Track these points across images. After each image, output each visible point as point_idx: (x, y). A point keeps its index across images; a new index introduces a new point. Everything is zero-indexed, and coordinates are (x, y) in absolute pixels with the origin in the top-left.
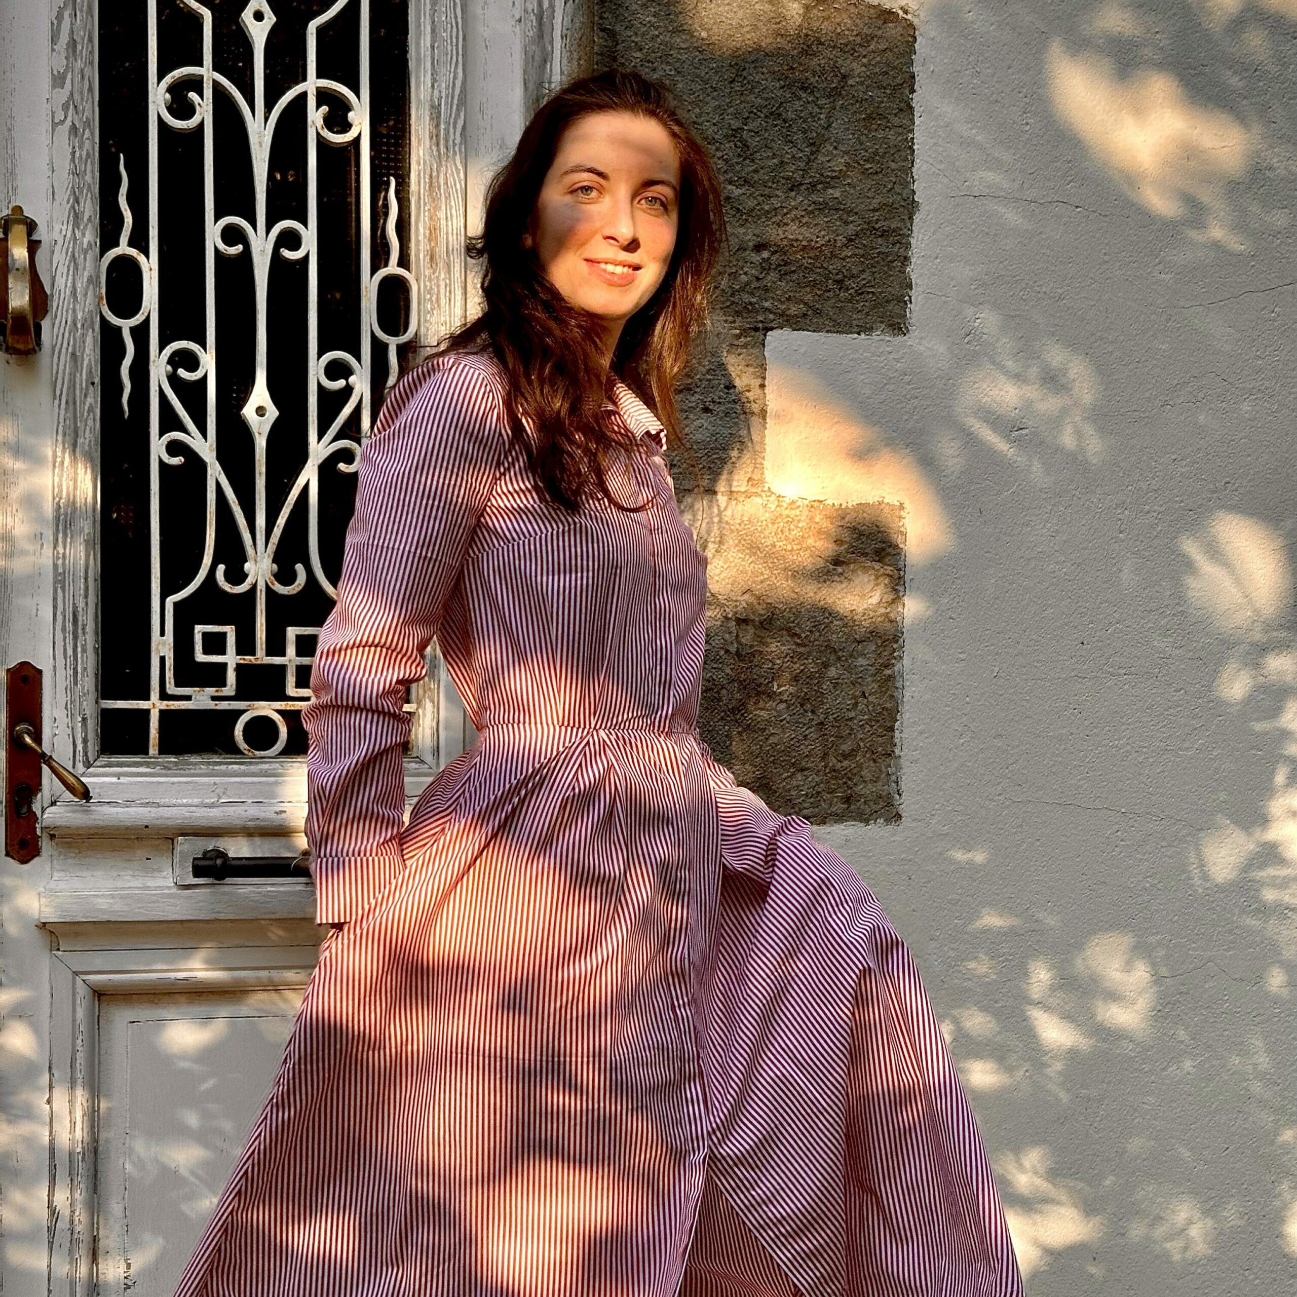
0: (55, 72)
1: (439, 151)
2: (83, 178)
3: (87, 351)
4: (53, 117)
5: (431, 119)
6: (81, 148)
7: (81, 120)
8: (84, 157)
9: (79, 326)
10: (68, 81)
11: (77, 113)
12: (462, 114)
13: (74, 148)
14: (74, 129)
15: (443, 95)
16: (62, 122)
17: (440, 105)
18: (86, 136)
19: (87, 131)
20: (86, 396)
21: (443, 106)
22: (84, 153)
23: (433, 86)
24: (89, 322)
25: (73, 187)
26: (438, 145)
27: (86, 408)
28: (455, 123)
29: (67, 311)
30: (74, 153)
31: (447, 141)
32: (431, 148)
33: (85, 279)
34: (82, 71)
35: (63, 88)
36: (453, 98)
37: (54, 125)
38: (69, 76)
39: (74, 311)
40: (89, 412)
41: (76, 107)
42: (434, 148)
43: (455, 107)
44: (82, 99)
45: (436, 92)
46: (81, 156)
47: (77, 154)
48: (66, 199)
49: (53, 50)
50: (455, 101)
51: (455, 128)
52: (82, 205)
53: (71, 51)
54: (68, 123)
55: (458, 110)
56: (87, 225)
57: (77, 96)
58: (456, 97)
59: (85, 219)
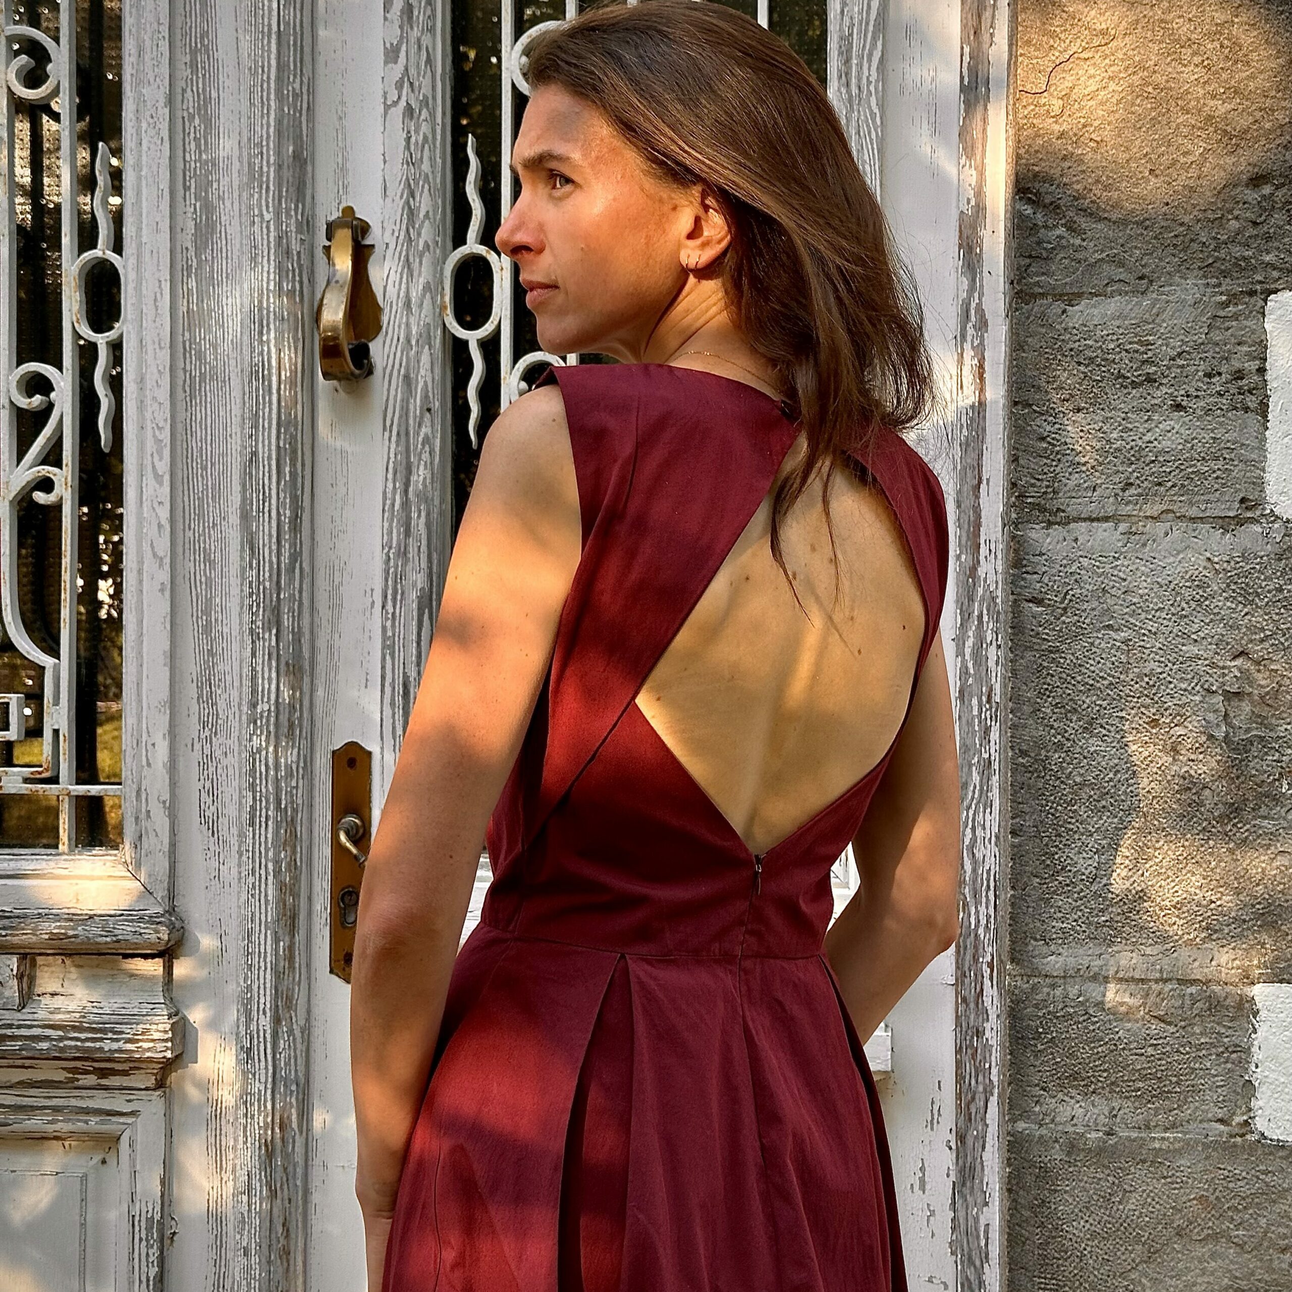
0: (388, 45)
1: (849, 92)
2: (420, 168)
3: (422, 372)
4: (386, 98)
5: (840, 53)
6: (417, 131)
7: (417, 99)
8: (420, 142)
9: (413, 343)
10: (403, 54)
11: (413, 91)
12: (879, 44)
13: (409, 132)
14: (409, 110)
15: (856, 21)
16: (395, 103)
17: (851, 35)
18: (422, 117)
19: (424, 111)
20: (420, 426)
21: (855, 36)
22: (421, 137)
23: (842, 12)
24: (424, 335)
25: (407, 179)
26: (848, 85)
27: (420, 439)
28: (870, 55)
29: (399, 327)
30: (408, 139)
31: (859, 79)
32: (839, 89)
33: (421, 287)
34: (419, 40)
35: (396, 63)
36: (867, 24)
37: (387, 108)
38: (404, 48)
39: (408, 325)
40: (423, 445)
41: (411, 84)
42: (844, 90)
43: (870, 35)
44: (419, 74)
45: (846, 19)
46: (417, 142)
47: (413, 140)
48: (399, 194)
49: (385, 19)
50: (871, 28)
51: (870, 61)
52: (418, 199)
53: (405, 18)
54: (403, 103)
55: (874, 39)
56: (423, 222)
57: (412, 71)
58: (872, 23)
59: (421, 216)
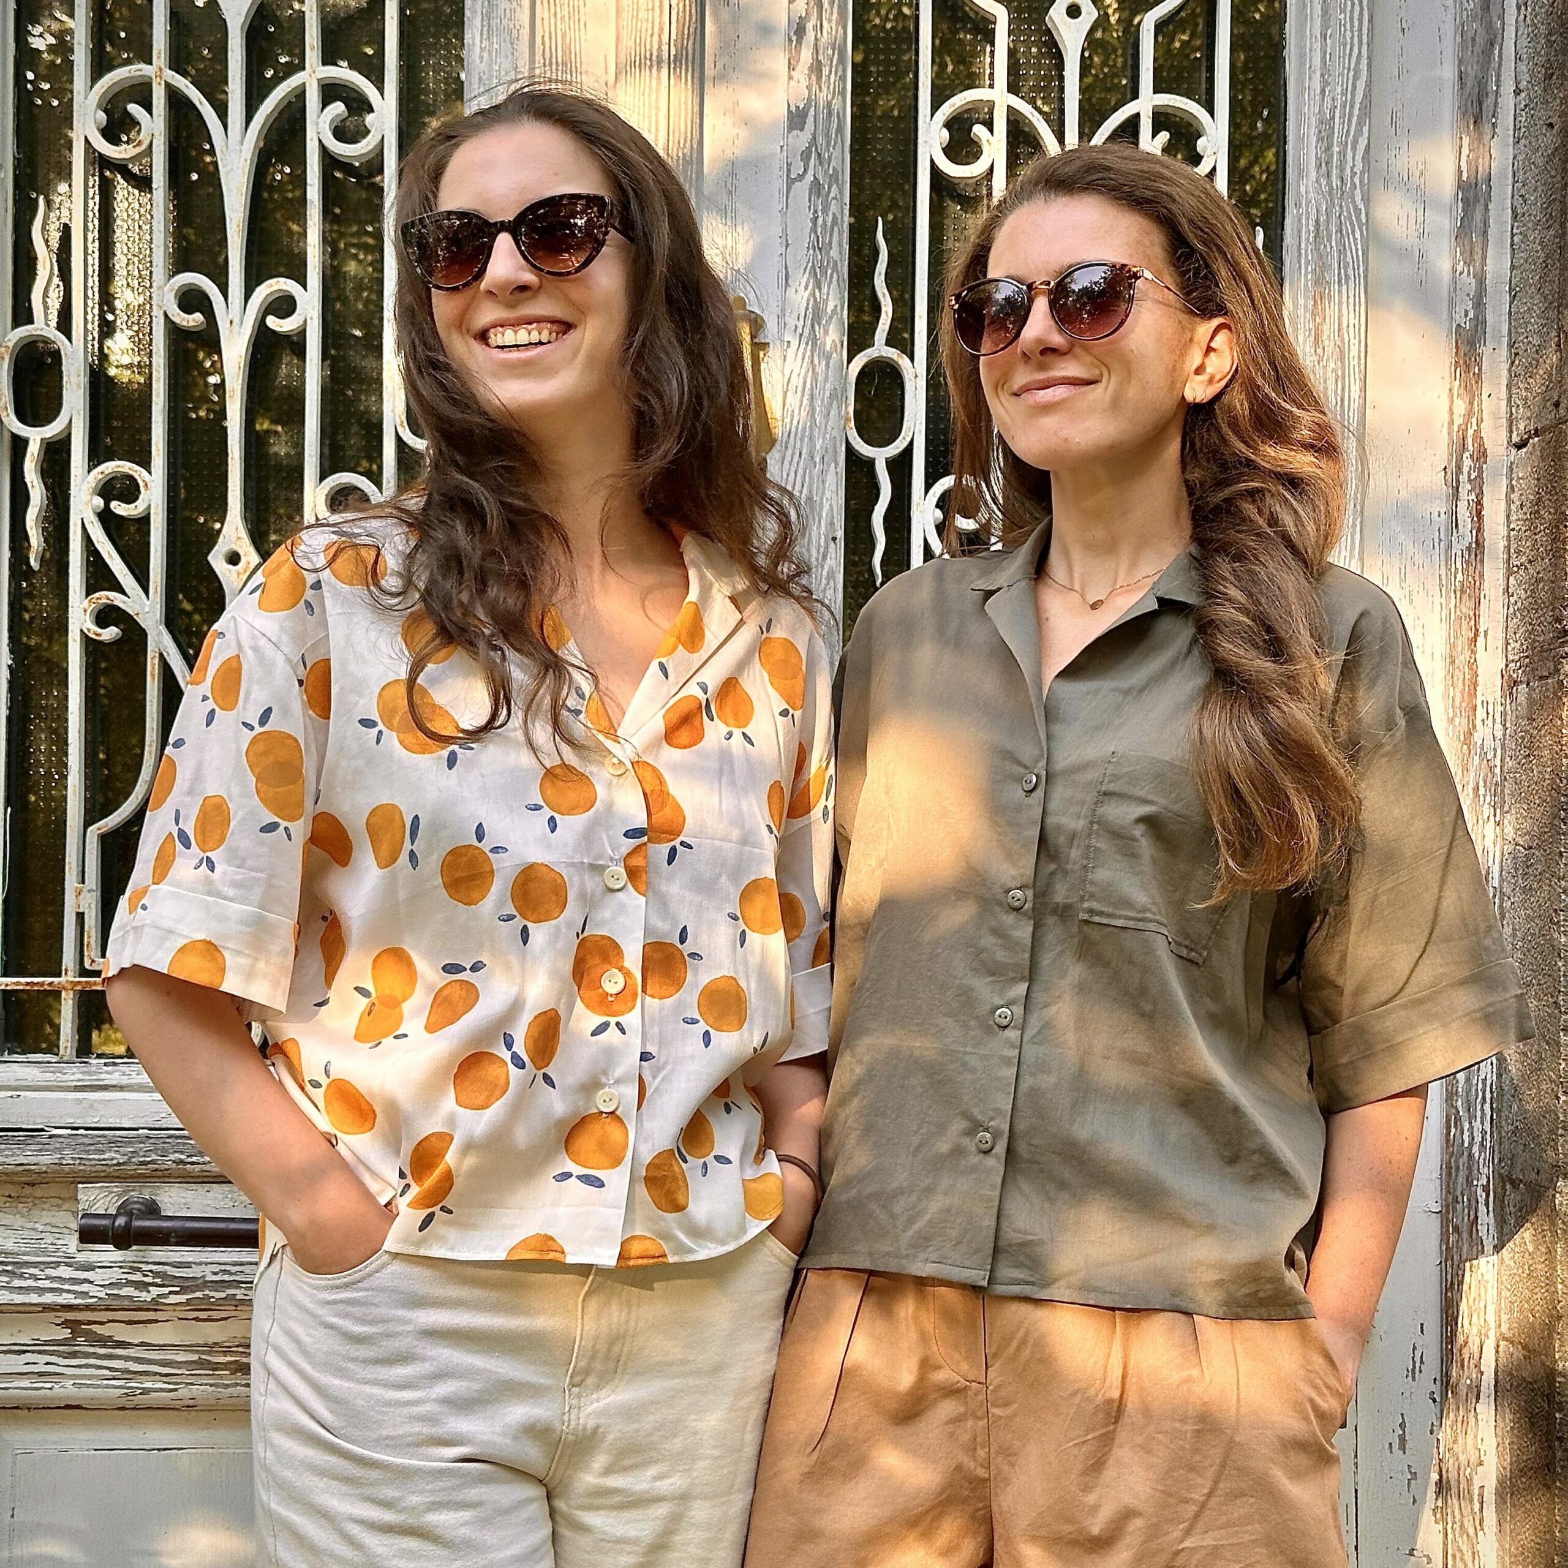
0: (793, 109)
1: (1329, 184)
2: (828, 253)
3: (828, 494)
4: (789, 171)
5: (1320, 139)
6: (825, 211)
7: (826, 172)
8: (829, 224)
9: (817, 460)
10: (810, 120)
11: (821, 164)
12: (1366, 130)
13: (816, 212)
14: (816, 186)
15: (1339, 103)
16: (801, 177)
17: (1333, 118)
18: (832, 195)
19: (834, 188)
20: (825, 557)
21: (1337, 120)
22: (830, 219)
23: (1323, 91)
24: (830, 451)
25: (813, 267)
26: (1329, 176)
27: (825, 573)
28: (1355, 142)
29: (802, 440)
30: (815, 220)
31: (1342, 169)
32: (1317, 181)
33: (827, 394)
34: (829, 104)
35: (802, 129)
36: (1352, 107)
37: (791, 182)
38: (812, 112)
39: (811, 438)
40: (828, 579)
41: (819, 155)
42: (1324, 182)
43: (1355, 120)
44: (828, 143)
45: (1328, 100)
46: (825, 222)
47: (820, 221)
48: (803, 284)
49: (790, 78)
50: (1356, 112)
51: (1354, 149)
52: (825, 290)
53: (814, 78)
54: (809, 177)
55: (1360, 124)
56: (831, 318)
57: (820, 140)
58: (1357, 106)
59: (829, 311)
